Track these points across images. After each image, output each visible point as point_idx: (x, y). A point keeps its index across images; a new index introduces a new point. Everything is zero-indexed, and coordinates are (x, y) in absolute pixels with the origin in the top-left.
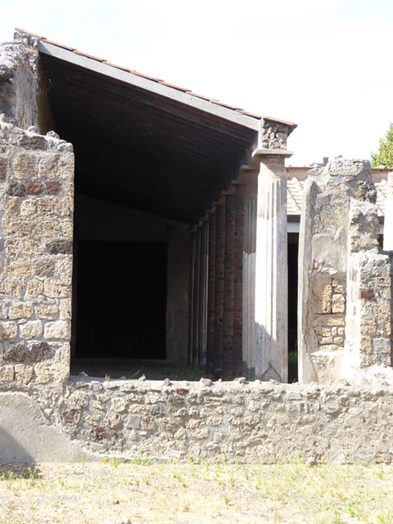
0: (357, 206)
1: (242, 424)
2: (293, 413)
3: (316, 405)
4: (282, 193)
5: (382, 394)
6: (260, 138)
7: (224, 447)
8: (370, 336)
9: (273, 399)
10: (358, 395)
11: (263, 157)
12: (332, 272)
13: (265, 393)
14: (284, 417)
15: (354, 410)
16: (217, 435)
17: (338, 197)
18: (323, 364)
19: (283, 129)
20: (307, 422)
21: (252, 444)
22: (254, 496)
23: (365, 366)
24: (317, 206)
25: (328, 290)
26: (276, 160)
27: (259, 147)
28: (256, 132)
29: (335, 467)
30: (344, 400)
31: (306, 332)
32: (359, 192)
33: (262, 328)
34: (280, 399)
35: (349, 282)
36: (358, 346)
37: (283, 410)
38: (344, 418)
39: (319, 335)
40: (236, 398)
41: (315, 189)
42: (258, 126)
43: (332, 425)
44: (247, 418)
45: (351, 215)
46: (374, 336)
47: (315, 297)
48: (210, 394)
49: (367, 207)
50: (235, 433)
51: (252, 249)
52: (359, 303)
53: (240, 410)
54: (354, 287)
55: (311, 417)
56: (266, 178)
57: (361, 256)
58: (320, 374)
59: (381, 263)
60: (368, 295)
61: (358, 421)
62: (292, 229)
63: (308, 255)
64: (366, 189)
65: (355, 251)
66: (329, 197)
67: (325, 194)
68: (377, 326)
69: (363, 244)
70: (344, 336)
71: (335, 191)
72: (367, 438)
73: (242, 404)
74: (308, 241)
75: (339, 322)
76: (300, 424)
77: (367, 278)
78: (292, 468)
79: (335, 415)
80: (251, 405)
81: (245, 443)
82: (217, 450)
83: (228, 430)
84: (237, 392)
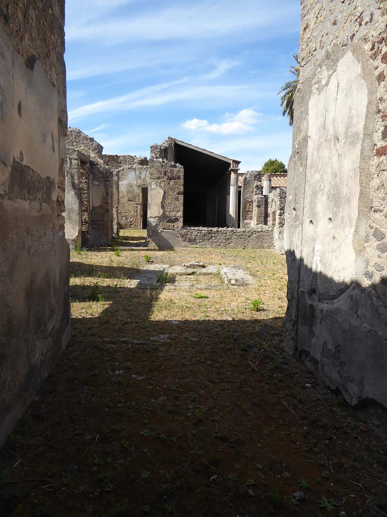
0: (256, 183)
1: (226, 239)
2: (239, 236)
3: (245, 234)
4: (237, 180)
5: (261, 231)
6: (232, 165)
8: (259, 217)
9: (234, 232)
10: (255, 231)
11: (232, 170)
12: (250, 200)
13: (232, 231)
14: (237, 237)
15: (254, 235)
16: (220, 241)
17: (252, 180)
18: (247, 224)
19: (238, 163)
20: (243, 238)
21: (229, 244)
22: (229, 256)
23: (257, 224)
24: (246, 183)
25: (248, 205)
26: (236, 171)
27: (231, 167)
28: (230, 164)
29: (249, 249)
30: (252, 233)
31: (243, 215)
32: (257, 179)
33: (231, 215)
34: (236, 232)
35: (254, 203)
36: (256, 220)
37: (236, 235)
38: (252, 238)
39: (246, 217)
40: (225, 232)
41: (245, 178)
42: (231, 162)
43: (249, 239)
44: (227, 237)
45: (255, 185)
46: (260, 217)
47: (245, 207)
48: (218, 231)
49: (259, 183)
50: (224, 241)
51: (229, 194)
52: (256, 208)
53: (226, 235)
54: (255, 204)
56: (233, 176)
57: (256, 196)
58: (246, 226)
59: (262, 198)
60: (258, 206)
61: (255, 238)
62: (239, 190)
63: (243, 195)
64: (259, 179)
65: (256, 195)
66: (249, 181)
67: (248, 180)
68: (261, 214)
69: (258, 193)
70: (252, 217)
71: (251, 179)
72: (258, 242)
73: (226, 233)
74: (244, 192)
75: (251, 213)
76: (241, 239)
77: (259, 202)
78: (238, 250)
79: (249, 236)
80: (228, 234)
81: (227, 243)
82: (220, 245)
83: (222, 240)
84: (225, 231)
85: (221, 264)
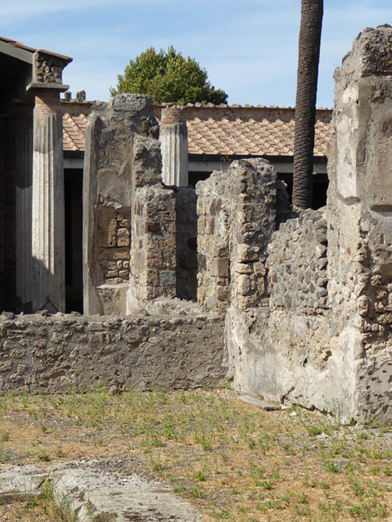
0: (138, 142)
1: (45, 356)
2: (95, 343)
3: (118, 335)
4: (58, 129)
5: (180, 323)
6: (35, 71)
7: (28, 378)
8: (156, 269)
9: (76, 331)
10: (157, 325)
11: (37, 91)
12: (118, 206)
13: (67, 325)
14: (87, 347)
15: (154, 339)
16: (20, 367)
17: (122, 132)
18: (109, 296)
19: (57, 63)
20: (109, 352)
21: (56, 375)
23: (152, 297)
24: (101, 141)
25: (113, 225)
26: (51, 95)
27: (35, 79)
28: (31, 66)
30: (144, 330)
31: (92, 265)
32: (142, 127)
33: (40, 263)
34: (82, 331)
35: (135, 217)
36: (144, 279)
37: (85, 341)
38: (144, 348)
39: (105, 269)
40: (39, 331)
41: (99, 123)
42: (33, 59)
43: (133, 354)
44: (50, 350)
45: (136, 150)
46: (160, 268)
47: (100, 232)
48: (13, 326)
49: (151, 143)
50: (39, 365)
51: (30, 184)
52: (145, 237)
53: (43, 342)
54: (138, 221)
55: (113, 347)
56: (41, 112)
57: (144, 191)
58: (106, 306)
59: (167, 197)
60: (153, 229)
61: (158, 349)
62: (74, 165)
63: (93, 190)
64: (149, 125)
65: (140, 185)
66: (113, 132)
67: (110, 129)
68: (163, 259)
69: (147, 178)
70: (129, 269)
71: (119, 126)
72: (167, 366)
73: (45, 336)
74: (93, 176)
75: (124, 255)
76: (102, 354)
77: (153, 212)
79: (135, 344)
80: (54, 337)
81: (48, 374)
82: (20, 382)
83: (31, 361)
84: (40, 325)
85: (47, 459)
